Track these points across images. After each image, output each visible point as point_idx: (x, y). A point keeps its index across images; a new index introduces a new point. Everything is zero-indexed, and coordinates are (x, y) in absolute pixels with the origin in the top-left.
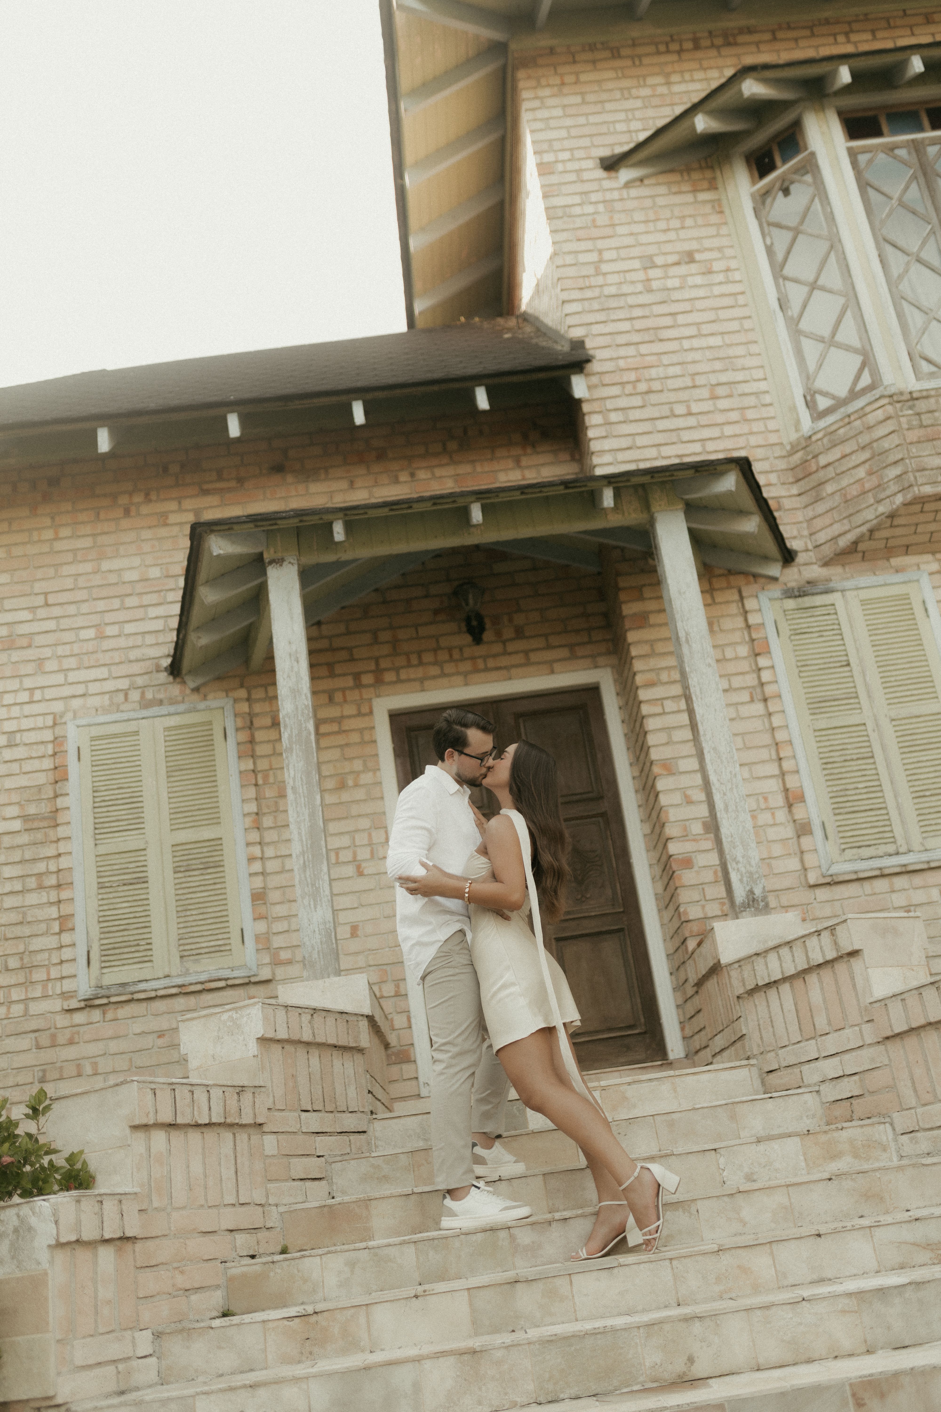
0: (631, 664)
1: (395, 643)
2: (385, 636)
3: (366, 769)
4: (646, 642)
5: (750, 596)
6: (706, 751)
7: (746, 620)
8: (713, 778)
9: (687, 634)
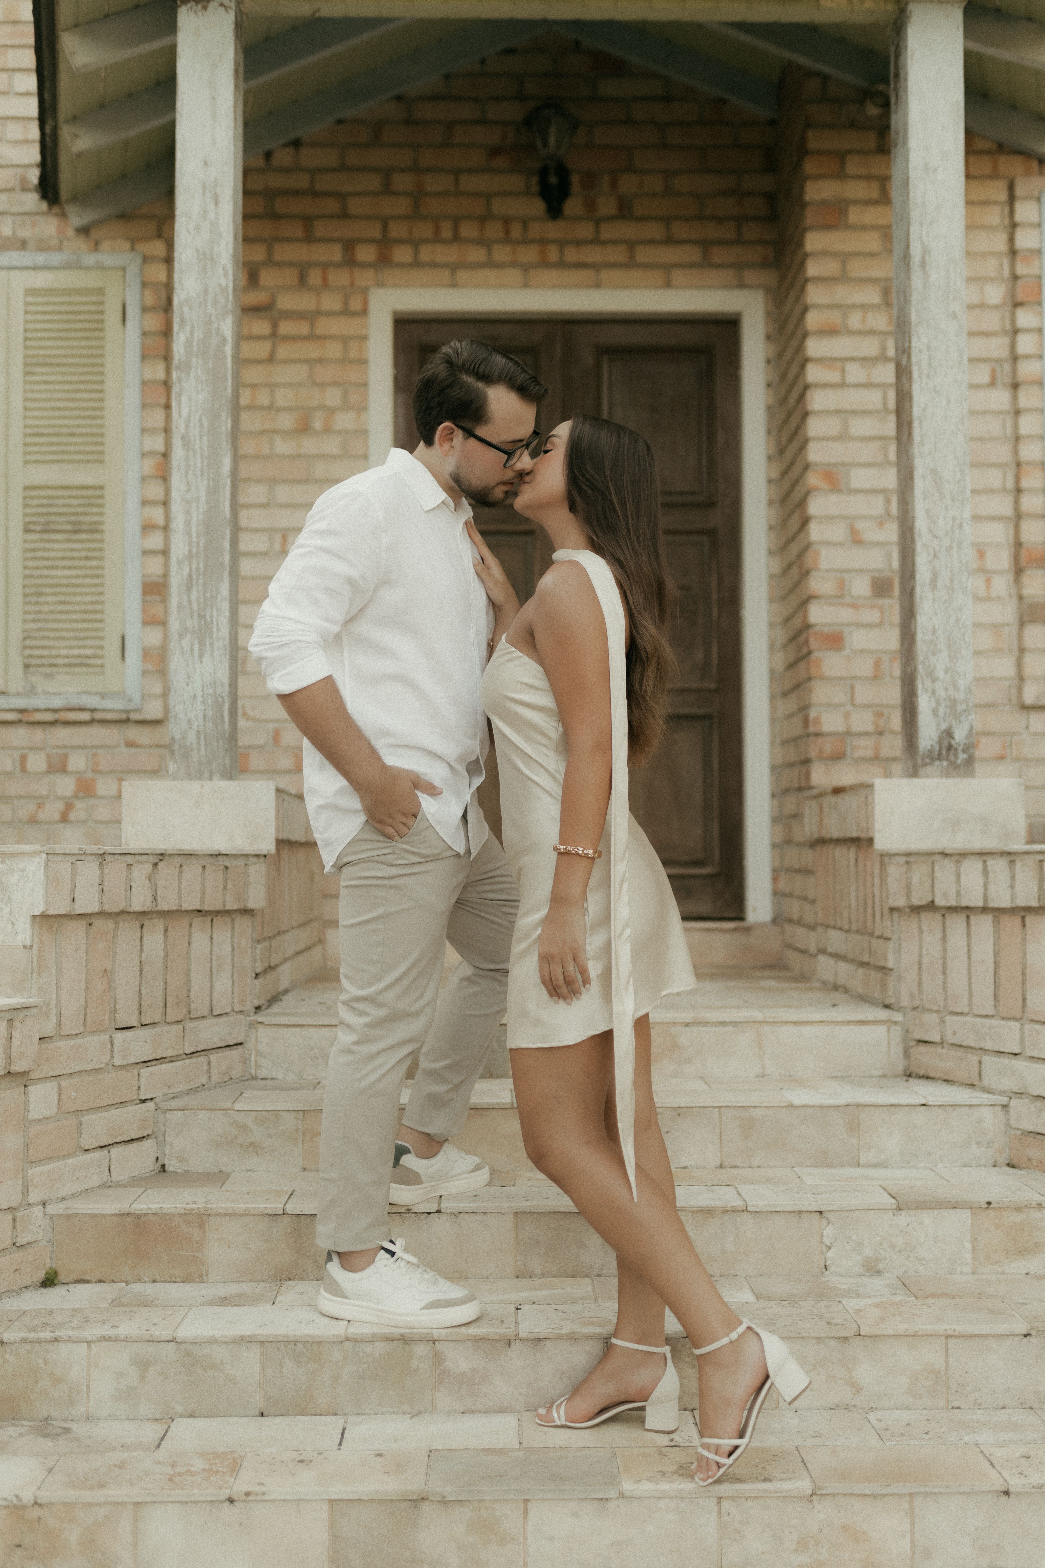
0: (803, 289)
1: (418, 196)
2: (403, 182)
3: (346, 406)
4: (835, 255)
5: (1027, 198)
6: (917, 475)
7: (1011, 240)
8: (921, 524)
9: (926, 251)
